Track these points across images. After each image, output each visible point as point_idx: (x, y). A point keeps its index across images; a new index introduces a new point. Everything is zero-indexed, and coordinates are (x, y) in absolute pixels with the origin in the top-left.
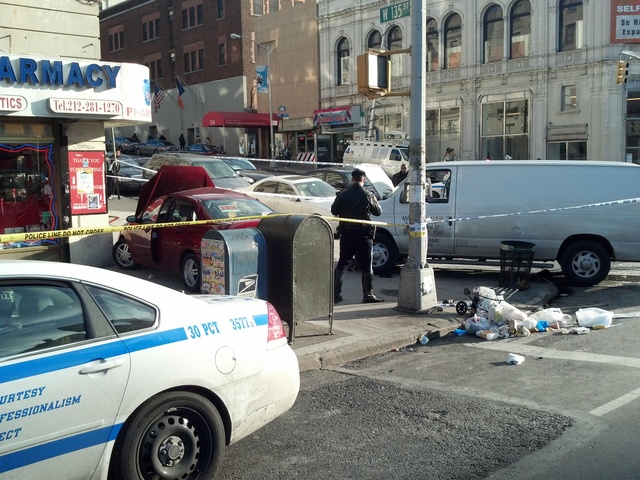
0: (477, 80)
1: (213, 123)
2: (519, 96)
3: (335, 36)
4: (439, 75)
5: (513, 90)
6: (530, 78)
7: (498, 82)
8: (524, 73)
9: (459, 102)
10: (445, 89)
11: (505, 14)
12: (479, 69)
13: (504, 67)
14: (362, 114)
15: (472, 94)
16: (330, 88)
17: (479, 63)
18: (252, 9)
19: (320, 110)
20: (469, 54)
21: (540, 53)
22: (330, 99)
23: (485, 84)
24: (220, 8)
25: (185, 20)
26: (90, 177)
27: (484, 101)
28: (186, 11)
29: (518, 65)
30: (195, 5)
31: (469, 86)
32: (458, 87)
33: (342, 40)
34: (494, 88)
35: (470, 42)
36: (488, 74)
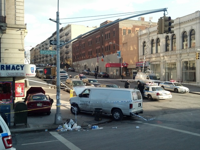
0: (180, 54)
1: (108, 66)
2: (193, 59)
3: (142, 41)
4: (170, 52)
5: (191, 57)
6: (195, 54)
7: (186, 55)
8: (193, 52)
9: (176, 61)
10: (172, 57)
11: (188, 34)
12: (181, 51)
13: (188, 50)
14: (149, 64)
15: (179, 58)
16: (141, 56)
17: (181, 49)
18: (122, 34)
19: (138, 62)
20: (178, 46)
21: (198, 46)
22: (141, 59)
23: (183, 55)
24: (114, 34)
25: (106, 37)
26: (21, 89)
27: (183, 61)
28: (106, 35)
29: (192, 50)
30: (108, 33)
31: (178, 56)
32: (175, 56)
33: (144, 42)
34: (185, 57)
35: (178, 43)
36: (184, 52)
